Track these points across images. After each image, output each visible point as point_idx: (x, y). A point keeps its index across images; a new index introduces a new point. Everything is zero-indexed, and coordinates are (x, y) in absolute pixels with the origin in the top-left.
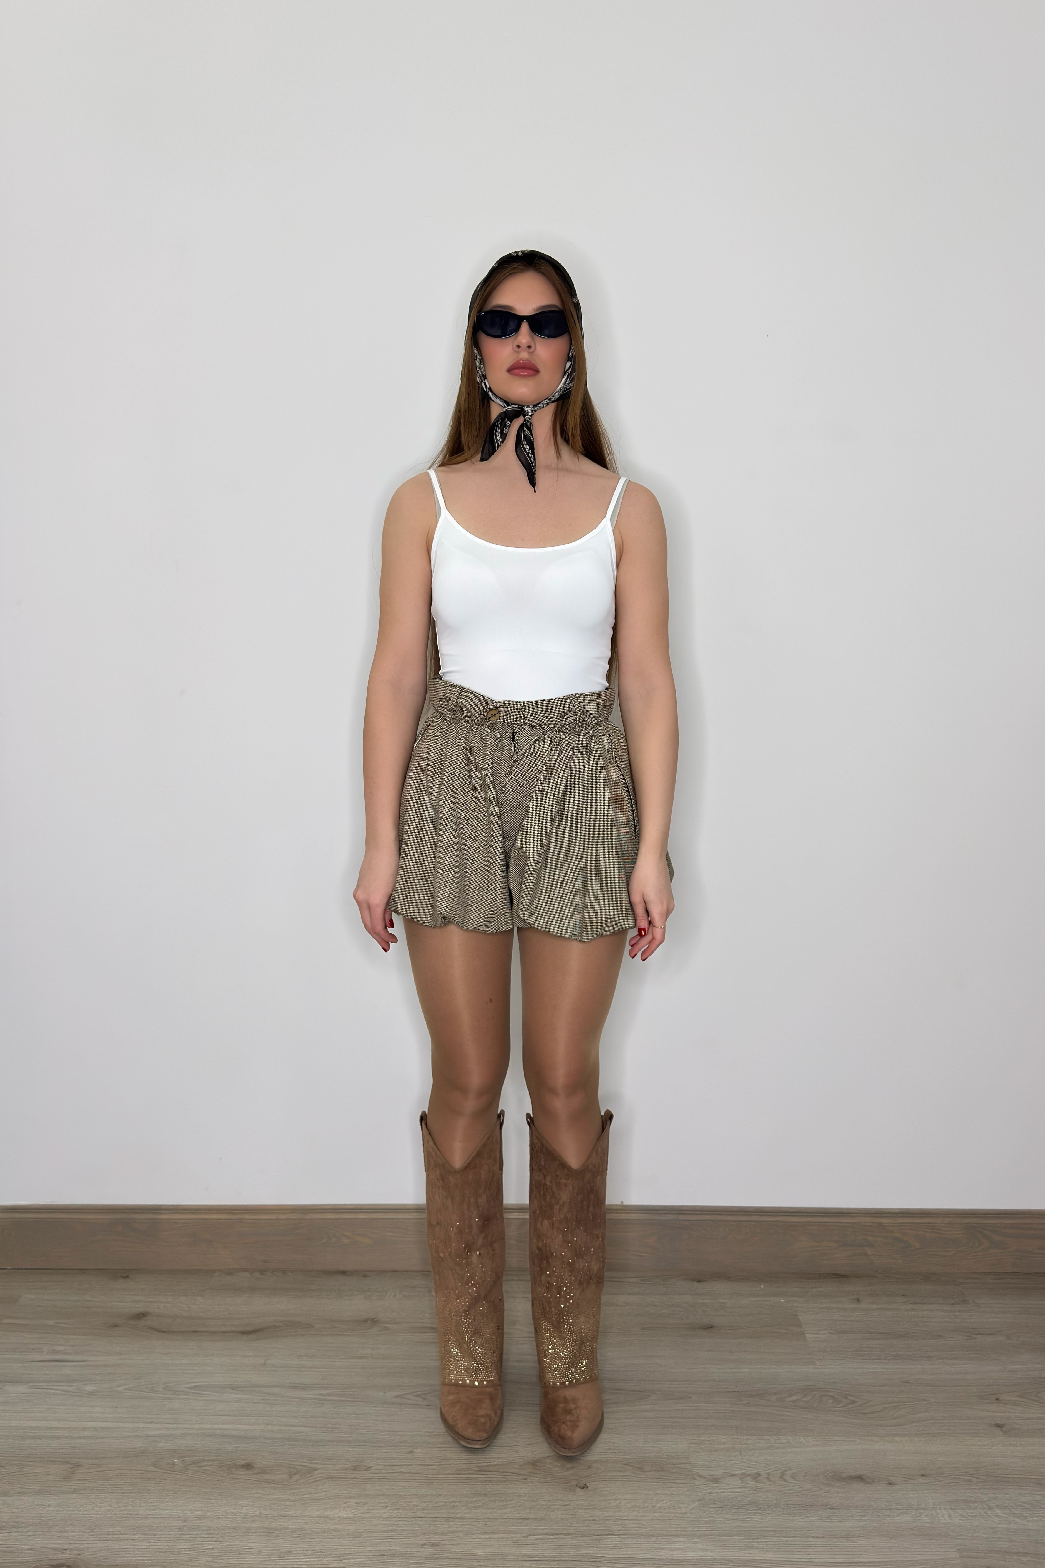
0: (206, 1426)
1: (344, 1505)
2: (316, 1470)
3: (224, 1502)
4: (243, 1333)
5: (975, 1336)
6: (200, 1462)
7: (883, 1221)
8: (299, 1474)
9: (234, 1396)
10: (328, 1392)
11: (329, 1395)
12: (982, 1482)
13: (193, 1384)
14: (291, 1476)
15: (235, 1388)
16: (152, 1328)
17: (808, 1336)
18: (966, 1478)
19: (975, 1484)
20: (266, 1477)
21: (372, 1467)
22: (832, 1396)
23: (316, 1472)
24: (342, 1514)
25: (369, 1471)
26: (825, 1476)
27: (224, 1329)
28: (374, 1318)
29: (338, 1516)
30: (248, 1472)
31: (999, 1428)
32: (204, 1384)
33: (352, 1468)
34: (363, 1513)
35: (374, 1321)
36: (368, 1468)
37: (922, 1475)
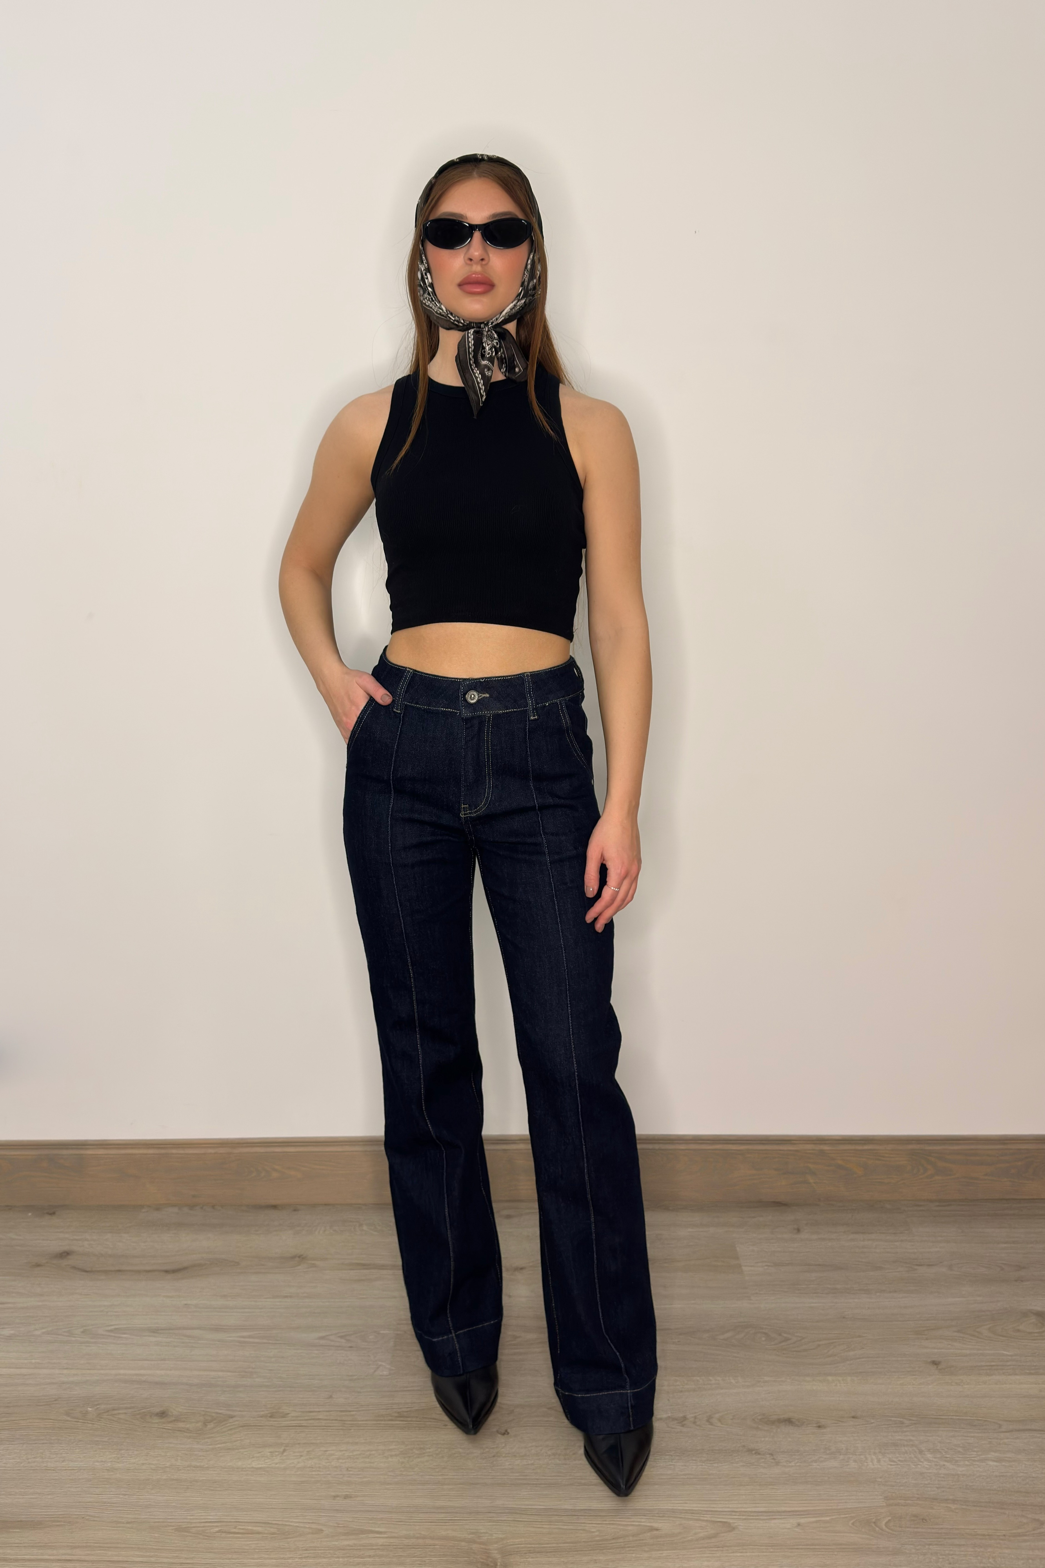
0: (122, 1372)
1: (258, 1455)
2: (232, 1417)
3: (136, 1453)
4: (167, 1271)
5: (916, 1267)
6: (114, 1410)
7: (826, 1148)
8: (215, 1421)
9: (153, 1339)
10: (251, 1333)
11: (249, 1337)
12: (915, 1424)
13: (113, 1327)
14: (205, 1424)
15: (155, 1331)
16: (74, 1268)
17: (744, 1268)
18: (899, 1419)
19: (907, 1426)
20: (181, 1425)
21: (288, 1414)
22: (765, 1334)
23: (231, 1420)
24: (255, 1464)
25: (284, 1419)
26: (753, 1420)
27: (148, 1268)
28: (302, 1255)
29: (251, 1466)
30: (163, 1420)
31: (935, 1366)
32: (125, 1326)
33: (269, 1415)
34: (277, 1464)
35: (301, 1258)
36: (285, 1415)
37: (853, 1417)
